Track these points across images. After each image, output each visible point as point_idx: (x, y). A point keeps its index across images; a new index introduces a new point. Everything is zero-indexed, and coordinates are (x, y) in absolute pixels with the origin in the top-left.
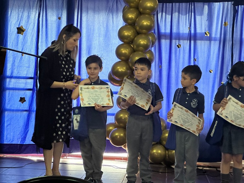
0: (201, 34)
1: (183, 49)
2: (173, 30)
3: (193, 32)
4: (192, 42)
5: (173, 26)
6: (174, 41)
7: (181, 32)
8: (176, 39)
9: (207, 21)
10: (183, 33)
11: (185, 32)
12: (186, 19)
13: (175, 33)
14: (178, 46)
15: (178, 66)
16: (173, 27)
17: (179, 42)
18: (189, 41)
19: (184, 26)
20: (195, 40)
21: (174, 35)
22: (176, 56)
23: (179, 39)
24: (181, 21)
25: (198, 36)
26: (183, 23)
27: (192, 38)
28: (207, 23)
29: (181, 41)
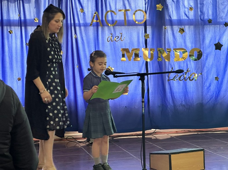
0: (30, 20)
1: (15, 34)
2: (3, 17)
3: (22, 18)
4: (23, 28)
5: (3, 13)
6: (5, 28)
7: (12, 19)
8: (7, 26)
9: (35, 8)
10: (14, 20)
11: (15, 19)
12: (15, 7)
13: (6, 20)
14: (9, 32)
15: (12, 50)
16: (3, 15)
17: (10, 28)
18: (19, 27)
19: (14, 13)
20: (26, 26)
21: (4, 22)
22: (8, 42)
23: (10, 26)
24: (11, 8)
25: (28, 22)
26: (13, 10)
27: (23, 24)
28: (35, 10)
29: (13, 27)
